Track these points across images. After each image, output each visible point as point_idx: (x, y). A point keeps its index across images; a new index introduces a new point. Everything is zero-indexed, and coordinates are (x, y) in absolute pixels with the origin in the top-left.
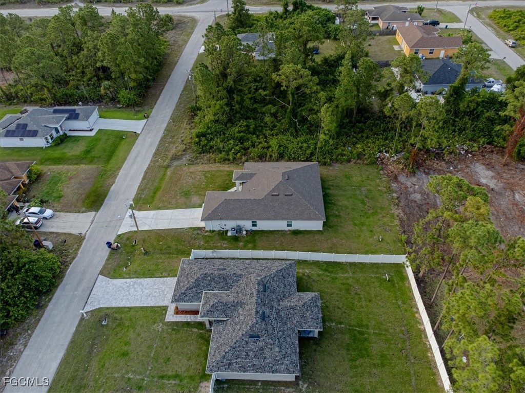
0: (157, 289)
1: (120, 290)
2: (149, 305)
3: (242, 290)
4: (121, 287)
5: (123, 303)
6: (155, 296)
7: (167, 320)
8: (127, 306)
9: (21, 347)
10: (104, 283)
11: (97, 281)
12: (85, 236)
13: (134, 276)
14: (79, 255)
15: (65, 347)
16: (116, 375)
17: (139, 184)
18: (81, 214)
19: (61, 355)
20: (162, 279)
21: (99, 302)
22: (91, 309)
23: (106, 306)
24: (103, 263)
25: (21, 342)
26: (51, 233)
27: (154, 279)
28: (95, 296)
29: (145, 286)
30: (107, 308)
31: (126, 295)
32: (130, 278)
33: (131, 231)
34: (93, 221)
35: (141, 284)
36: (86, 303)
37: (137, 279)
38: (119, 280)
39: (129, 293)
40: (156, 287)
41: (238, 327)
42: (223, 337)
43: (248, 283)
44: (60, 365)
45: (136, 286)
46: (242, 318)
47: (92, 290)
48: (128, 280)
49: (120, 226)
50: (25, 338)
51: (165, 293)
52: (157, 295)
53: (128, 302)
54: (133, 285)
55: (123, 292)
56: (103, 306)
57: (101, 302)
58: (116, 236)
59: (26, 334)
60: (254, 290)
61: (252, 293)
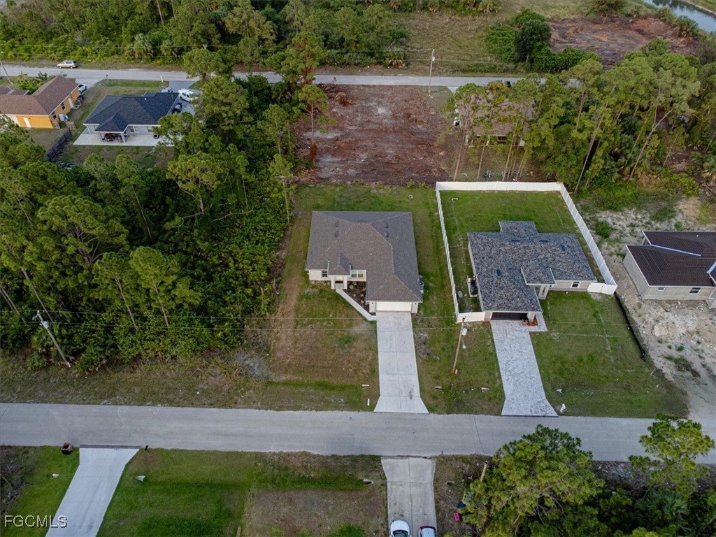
0: (510, 347)
1: (520, 384)
2: (532, 349)
3: (519, 257)
4: (515, 384)
5: (535, 376)
6: (520, 347)
7: (546, 330)
8: (538, 371)
9: (620, 467)
10: (512, 405)
11: (511, 414)
12: (436, 457)
13: (497, 373)
14: (474, 453)
15: (602, 419)
16: (612, 360)
17: (314, 412)
18: (389, 479)
19: (612, 420)
20: (496, 344)
21: (539, 402)
22: (552, 408)
23: (544, 393)
24: (482, 416)
25: (614, 472)
26: (438, 510)
27: (497, 352)
28: (533, 410)
29: (510, 359)
30: (546, 390)
31: (525, 375)
32: (500, 377)
33: (421, 397)
34: (402, 457)
35: (507, 363)
36: (544, 416)
37: (501, 369)
38: (505, 389)
39: (522, 373)
40: (508, 348)
41: (557, 257)
42: (566, 270)
43: (513, 252)
44: (621, 416)
45: (511, 368)
46: (549, 255)
47: (525, 416)
48: (504, 378)
49: (412, 414)
50: (608, 469)
51: (514, 337)
52: (518, 345)
53: (534, 371)
54: (510, 371)
55: (521, 380)
56: (544, 395)
57: (539, 400)
58: (432, 415)
59: (603, 470)
60: (521, 246)
61: (525, 247)
